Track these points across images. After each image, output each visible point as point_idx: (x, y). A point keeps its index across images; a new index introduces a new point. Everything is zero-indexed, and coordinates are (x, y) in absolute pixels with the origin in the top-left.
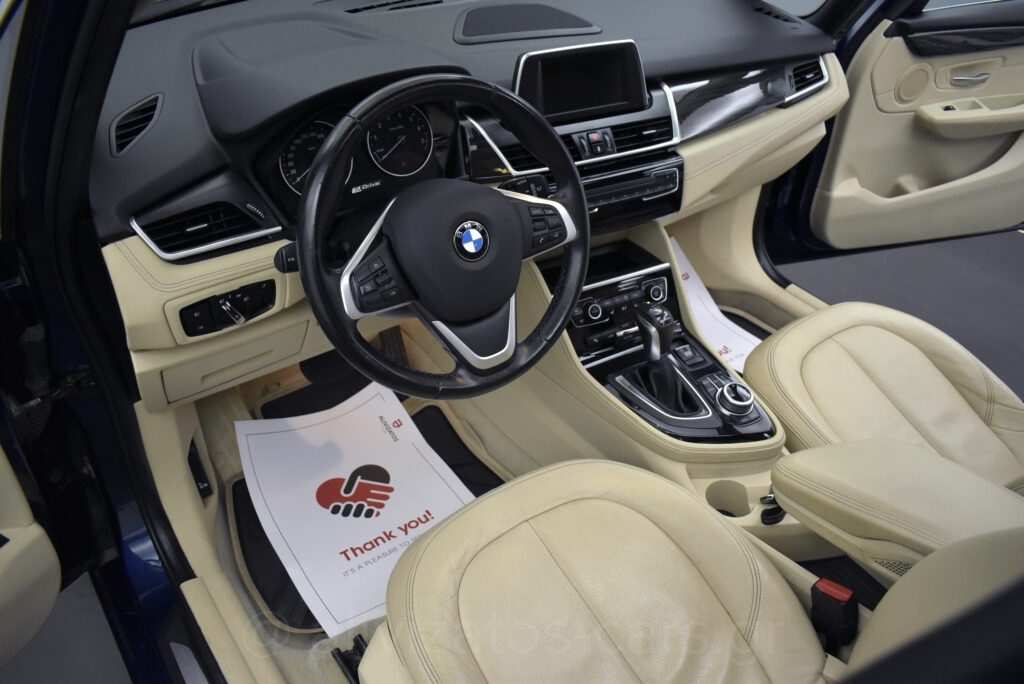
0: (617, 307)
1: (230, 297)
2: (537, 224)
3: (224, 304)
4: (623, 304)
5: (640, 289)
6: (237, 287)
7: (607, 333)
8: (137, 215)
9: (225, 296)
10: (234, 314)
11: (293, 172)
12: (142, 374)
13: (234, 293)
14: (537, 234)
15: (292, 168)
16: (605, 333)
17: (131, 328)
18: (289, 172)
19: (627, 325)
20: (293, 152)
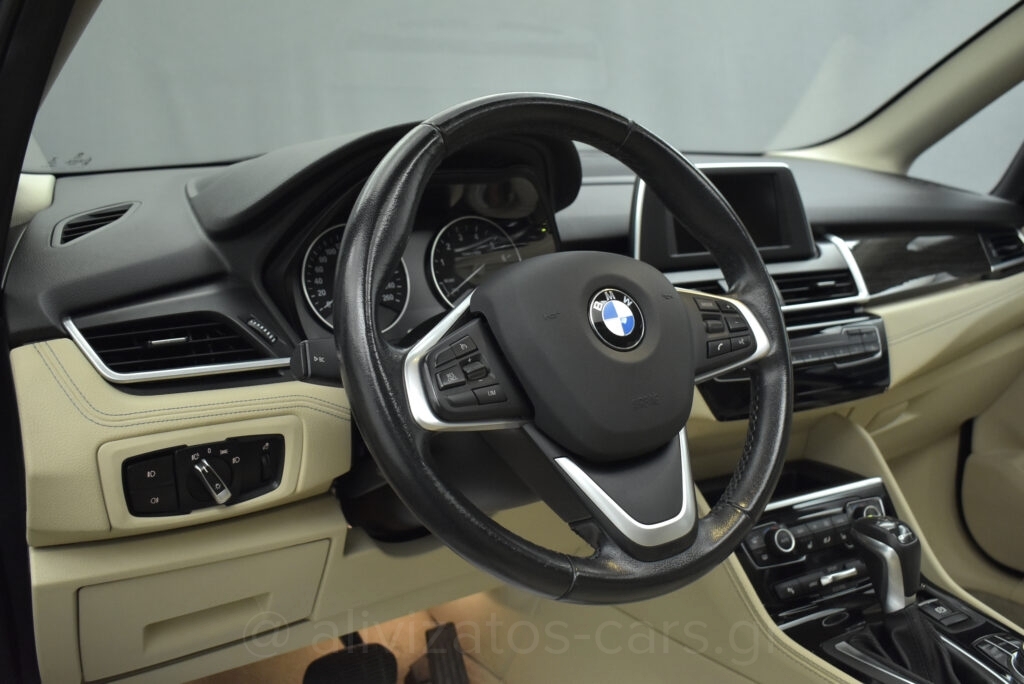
0: (817, 537)
1: (209, 451)
2: (710, 323)
3: (199, 462)
4: (825, 533)
5: (844, 511)
6: (222, 438)
7: (807, 579)
8: (75, 313)
9: (201, 449)
10: (213, 480)
11: (322, 293)
12: (43, 589)
13: (217, 446)
14: (712, 336)
15: (320, 287)
16: (803, 579)
17: (36, 478)
18: (316, 294)
19: (835, 568)
20: (323, 265)
